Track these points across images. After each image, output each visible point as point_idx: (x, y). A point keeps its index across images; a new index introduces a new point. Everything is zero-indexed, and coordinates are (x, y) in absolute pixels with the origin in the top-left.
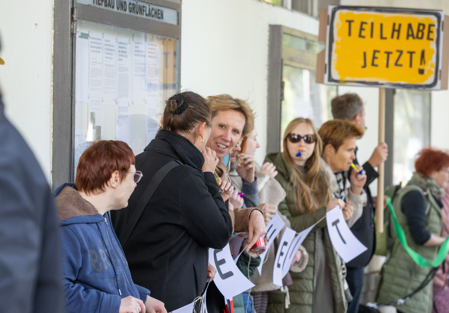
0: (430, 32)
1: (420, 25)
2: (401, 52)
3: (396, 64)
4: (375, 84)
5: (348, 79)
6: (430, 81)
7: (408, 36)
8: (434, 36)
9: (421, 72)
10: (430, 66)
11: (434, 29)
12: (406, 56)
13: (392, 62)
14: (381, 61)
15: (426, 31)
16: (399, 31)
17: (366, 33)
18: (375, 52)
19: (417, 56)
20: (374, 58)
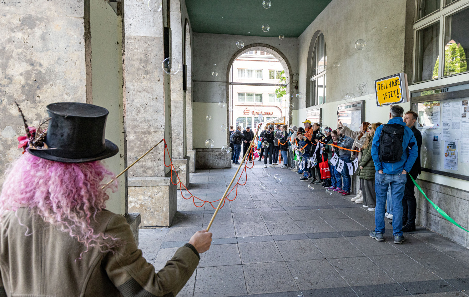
0: (398, 82)
1: (395, 80)
2: (392, 91)
3: (392, 96)
4: (388, 104)
5: (382, 104)
6: (401, 100)
7: (393, 85)
8: (399, 83)
9: (398, 97)
10: (400, 95)
11: (399, 81)
12: (393, 92)
13: (390, 96)
14: (388, 96)
15: (397, 82)
16: (390, 84)
17: (383, 88)
18: (386, 93)
19: (396, 92)
20: (386, 95)
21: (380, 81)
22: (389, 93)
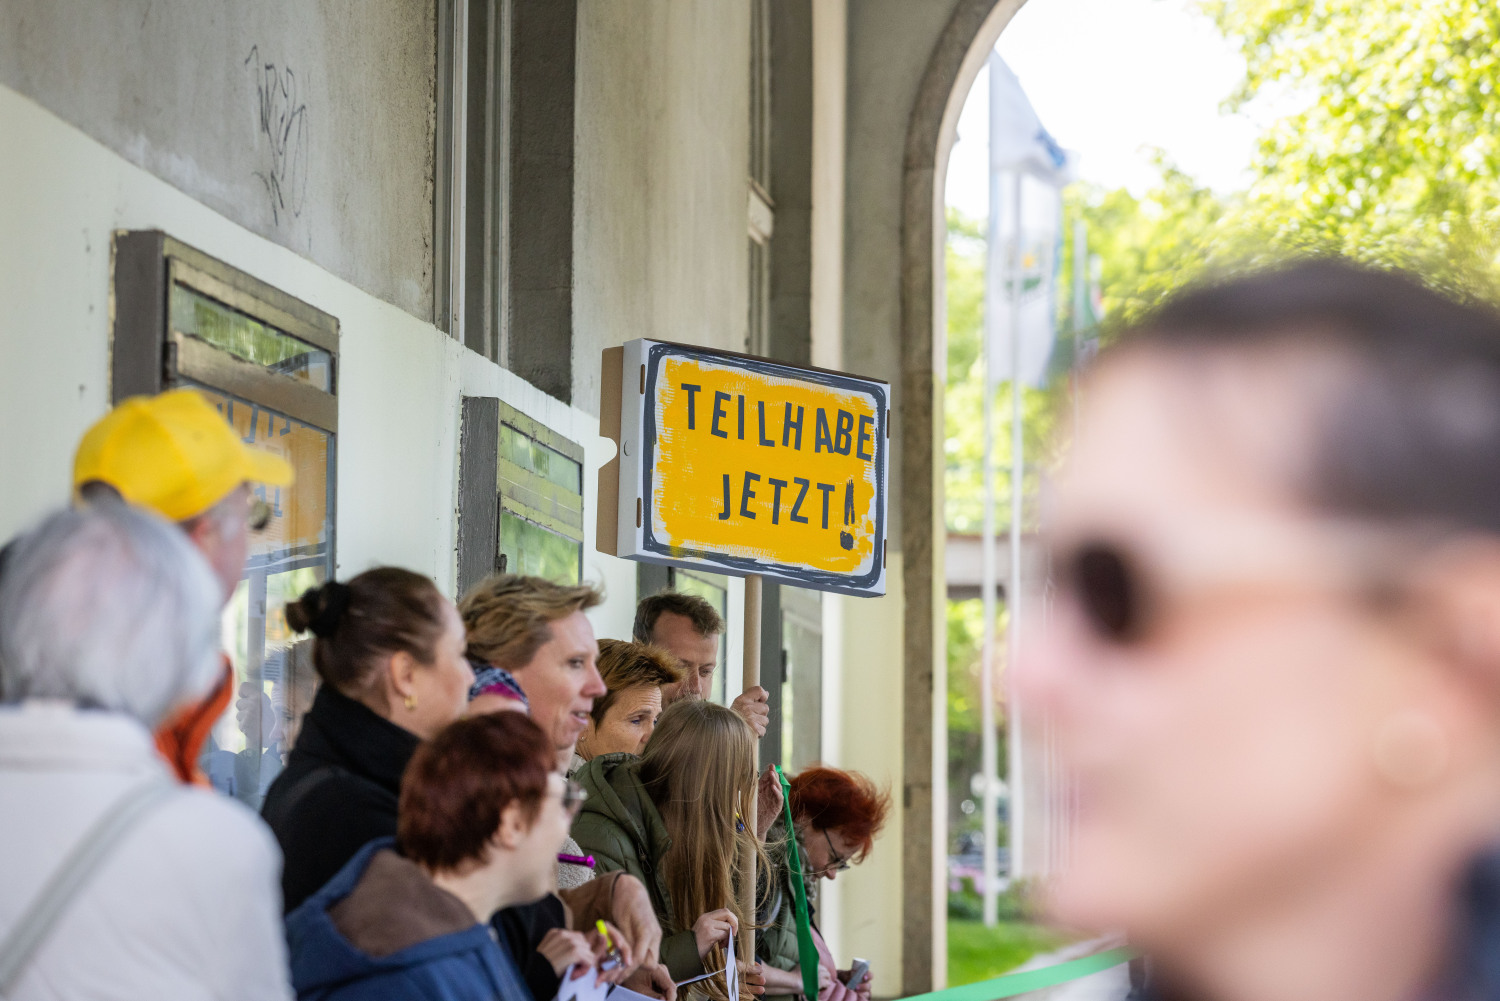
0: (863, 437)
1: (841, 413)
2: (805, 484)
3: (795, 517)
5: (687, 544)
6: (864, 568)
7: (819, 442)
8: (871, 447)
9: (847, 541)
10: (863, 531)
11: (872, 429)
12: (814, 496)
13: (786, 509)
14: (762, 504)
15: (854, 434)
16: (798, 426)
17: (728, 424)
18: (750, 477)
19: (837, 499)
20: (748, 494)
21: (703, 365)
22: (779, 484)
